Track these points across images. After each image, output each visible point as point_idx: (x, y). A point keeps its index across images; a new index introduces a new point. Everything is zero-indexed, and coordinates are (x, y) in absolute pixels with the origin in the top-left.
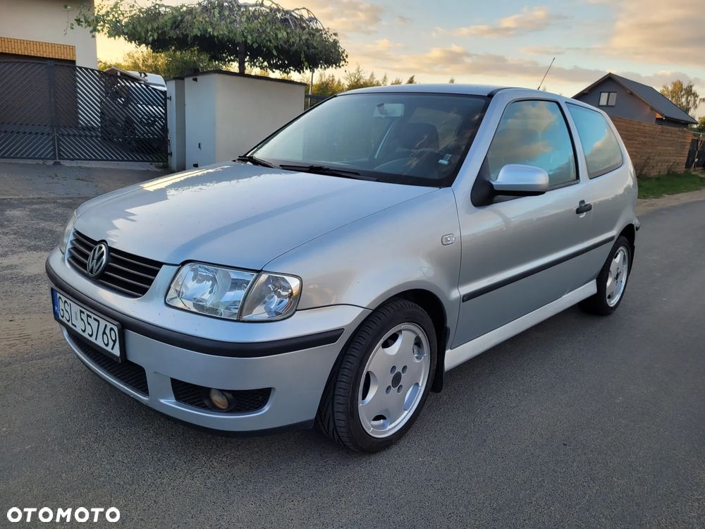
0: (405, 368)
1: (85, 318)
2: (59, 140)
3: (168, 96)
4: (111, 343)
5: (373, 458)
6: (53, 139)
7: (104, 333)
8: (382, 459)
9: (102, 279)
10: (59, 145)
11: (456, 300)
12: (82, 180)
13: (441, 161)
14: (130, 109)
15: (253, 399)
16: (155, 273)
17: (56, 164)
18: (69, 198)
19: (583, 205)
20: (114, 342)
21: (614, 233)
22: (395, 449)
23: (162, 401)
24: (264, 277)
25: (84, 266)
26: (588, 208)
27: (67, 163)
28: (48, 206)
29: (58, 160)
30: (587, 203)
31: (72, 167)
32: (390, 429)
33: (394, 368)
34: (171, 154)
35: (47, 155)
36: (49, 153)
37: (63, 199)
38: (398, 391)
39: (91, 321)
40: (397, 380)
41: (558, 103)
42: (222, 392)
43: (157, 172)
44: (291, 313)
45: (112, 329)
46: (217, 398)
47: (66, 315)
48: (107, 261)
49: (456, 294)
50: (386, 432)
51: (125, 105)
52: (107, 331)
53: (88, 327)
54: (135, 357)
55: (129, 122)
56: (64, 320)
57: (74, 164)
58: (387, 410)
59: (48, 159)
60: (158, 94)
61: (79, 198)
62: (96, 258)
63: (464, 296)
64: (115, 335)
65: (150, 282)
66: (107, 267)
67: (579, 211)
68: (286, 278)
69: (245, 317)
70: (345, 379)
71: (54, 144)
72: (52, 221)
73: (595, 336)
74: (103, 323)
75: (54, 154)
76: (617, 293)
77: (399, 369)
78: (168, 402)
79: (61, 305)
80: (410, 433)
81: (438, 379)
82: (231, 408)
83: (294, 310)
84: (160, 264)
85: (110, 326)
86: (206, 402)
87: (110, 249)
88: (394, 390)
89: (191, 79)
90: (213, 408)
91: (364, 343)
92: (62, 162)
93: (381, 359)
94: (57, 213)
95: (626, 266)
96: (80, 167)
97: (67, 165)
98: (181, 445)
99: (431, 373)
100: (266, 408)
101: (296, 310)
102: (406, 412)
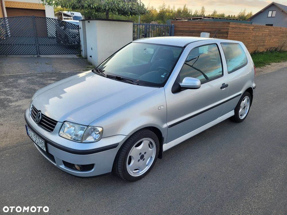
0: (145, 153)
1: (35, 137)
2: (39, 47)
3: (80, 27)
4: (43, 147)
5: (134, 183)
6: (36, 47)
7: (41, 143)
8: (137, 184)
9: (40, 124)
10: (39, 49)
11: (166, 128)
12: (48, 64)
13: (162, 76)
14: (67, 31)
15: (89, 167)
16: (55, 124)
17: (38, 56)
18: (42, 73)
19: (224, 85)
20: (44, 146)
21: (241, 92)
22: (143, 179)
23: (60, 166)
24: (90, 127)
25: (35, 118)
26: (227, 86)
27: (42, 56)
28: (33, 77)
29: (39, 55)
30: (226, 84)
31: (44, 58)
32: (140, 173)
33: (140, 153)
34: (82, 51)
35: (34, 53)
36: (35, 52)
37: (40, 73)
38: (143, 160)
39: (37, 138)
40: (142, 157)
41: (217, 44)
42: (78, 165)
43: (77, 58)
44: (100, 139)
45: (43, 142)
46: (77, 167)
47: (30, 135)
48: (41, 118)
49: (165, 126)
50: (139, 174)
51: (64, 29)
52: (42, 143)
53: (36, 140)
54: (51, 152)
55: (66, 36)
56: (30, 136)
57: (45, 56)
58: (139, 167)
59: (35, 55)
60: (76, 26)
61: (46, 73)
62: (38, 117)
63: (169, 126)
64: (44, 144)
65: (54, 127)
66: (41, 121)
67: (221, 88)
68: (97, 128)
69: (84, 142)
70: (120, 159)
71: (37, 49)
72: (34, 84)
73: (232, 132)
74: (40, 140)
75: (37, 53)
76: (244, 113)
77: (143, 153)
78: (63, 167)
79: (29, 131)
80: (150, 173)
81: (160, 154)
82: (81, 170)
83: (100, 138)
84: (57, 122)
85: (42, 141)
86: (74, 168)
87: (42, 114)
88: (141, 161)
89: (87, 21)
90: (76, 170)
91: (127, 147)
92: (40, 56)
93: (135, 151)
94: (37, 81)
95: (249, 103)
96: (47, 57)
97: (42, 57)
98: (70, 178)
99: (157, 153)
100: (93, 170)
101: (101, 138)
102: (147, 167)
